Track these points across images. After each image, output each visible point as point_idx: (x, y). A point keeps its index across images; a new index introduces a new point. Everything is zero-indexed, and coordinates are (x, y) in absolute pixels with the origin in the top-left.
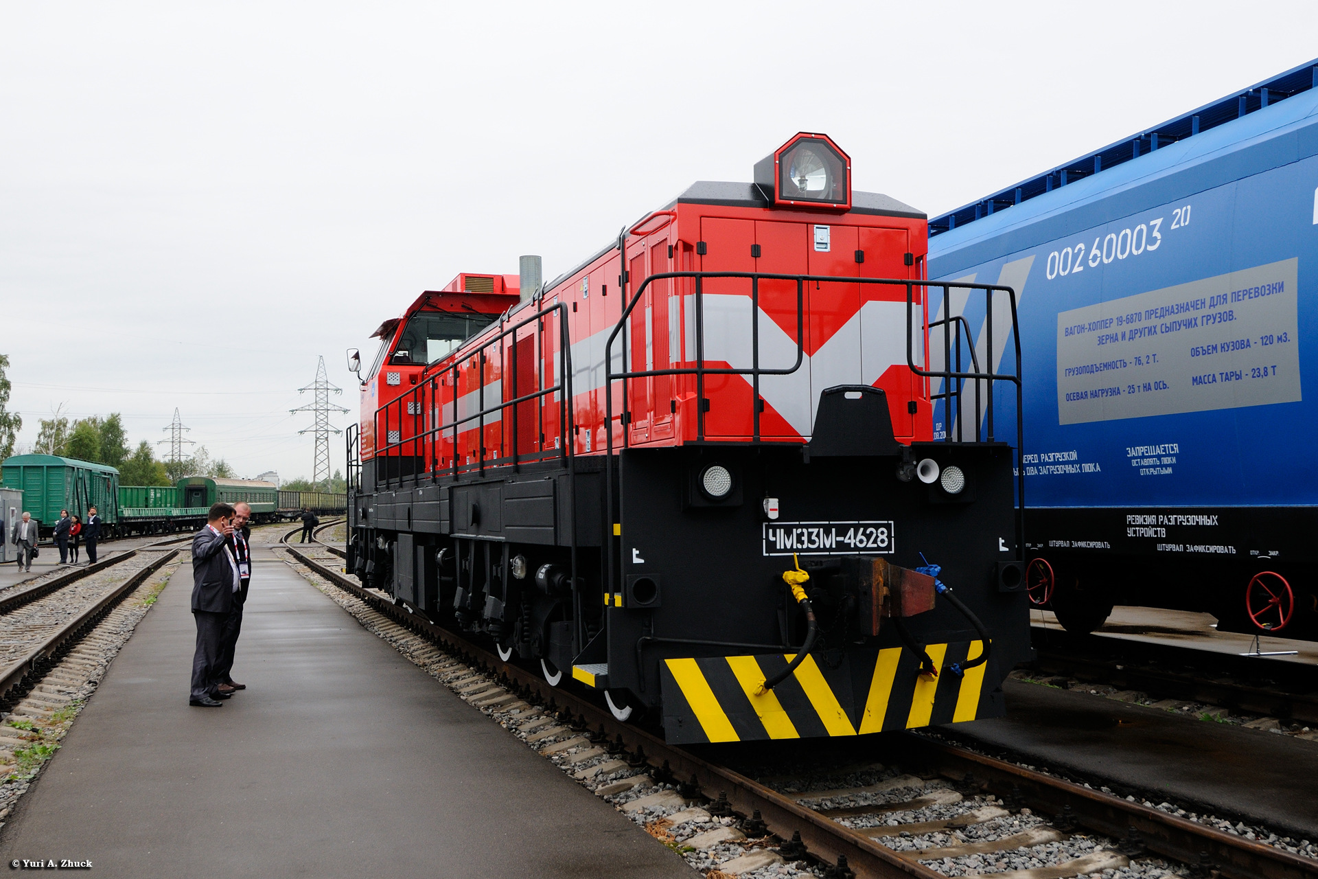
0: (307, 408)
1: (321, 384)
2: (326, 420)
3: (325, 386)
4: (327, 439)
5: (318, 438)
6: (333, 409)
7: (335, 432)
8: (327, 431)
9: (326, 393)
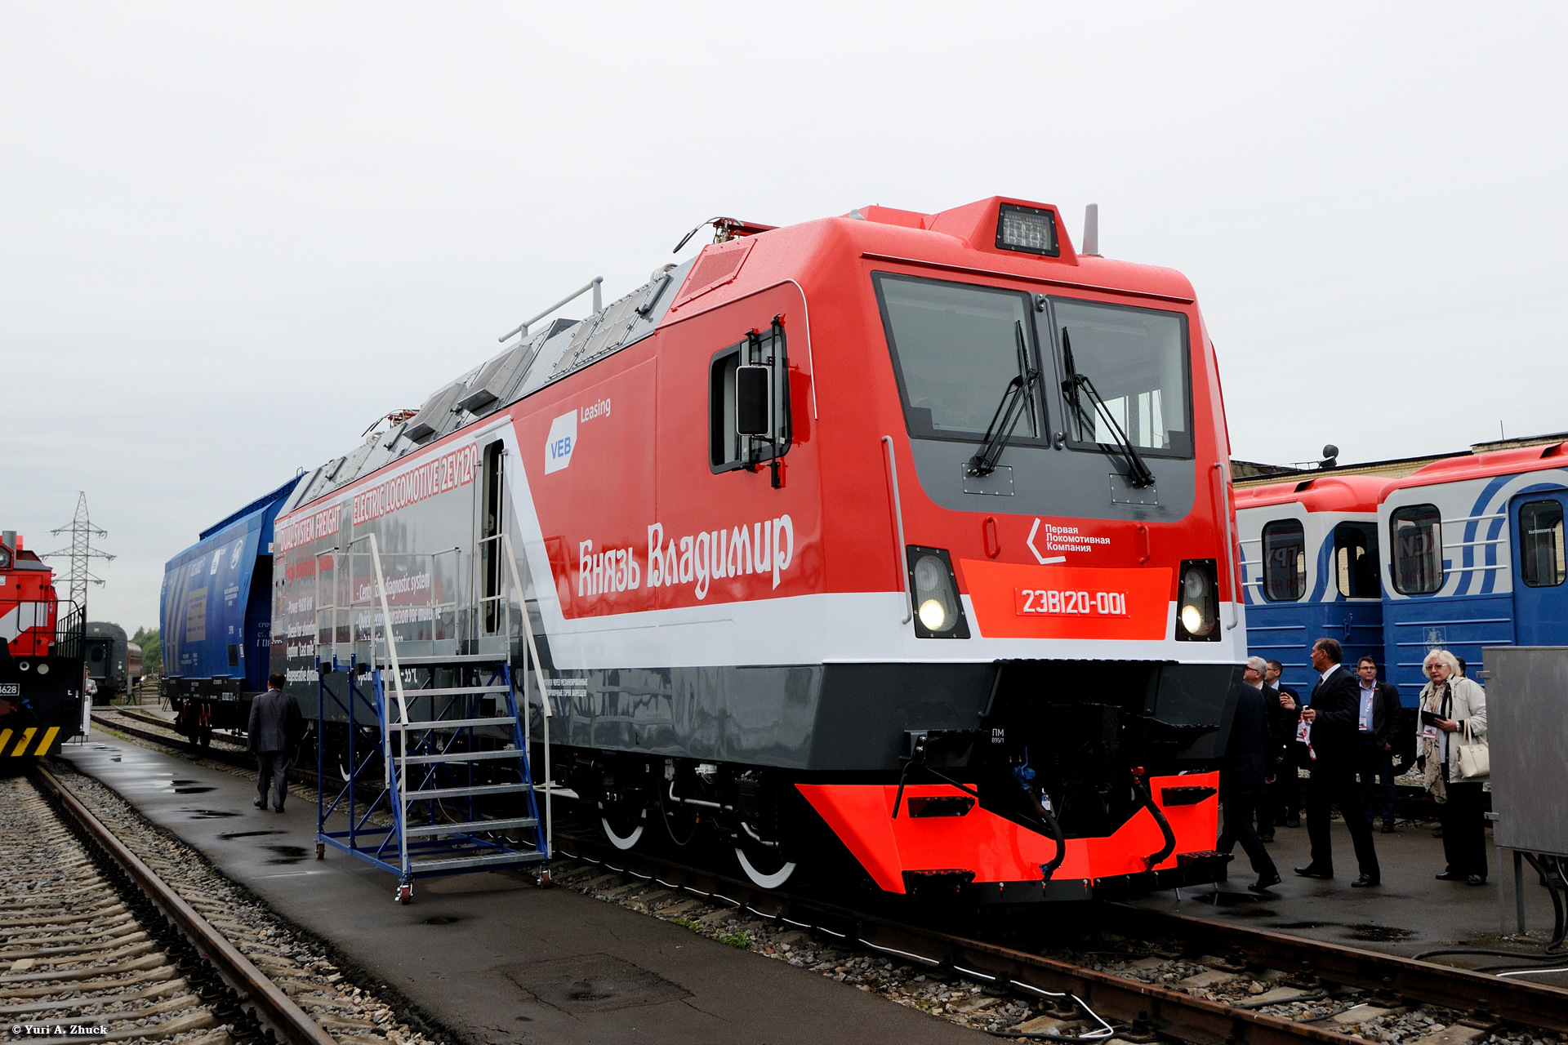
0: (62, 553)
1: (81, 524)
2: (84, 568)
3: (86, 527)
4: (85, 590)
5: (74, 589)
6: (94, 554)
7: (95, 581)
8: (86, 581)
9: (86, 536)
